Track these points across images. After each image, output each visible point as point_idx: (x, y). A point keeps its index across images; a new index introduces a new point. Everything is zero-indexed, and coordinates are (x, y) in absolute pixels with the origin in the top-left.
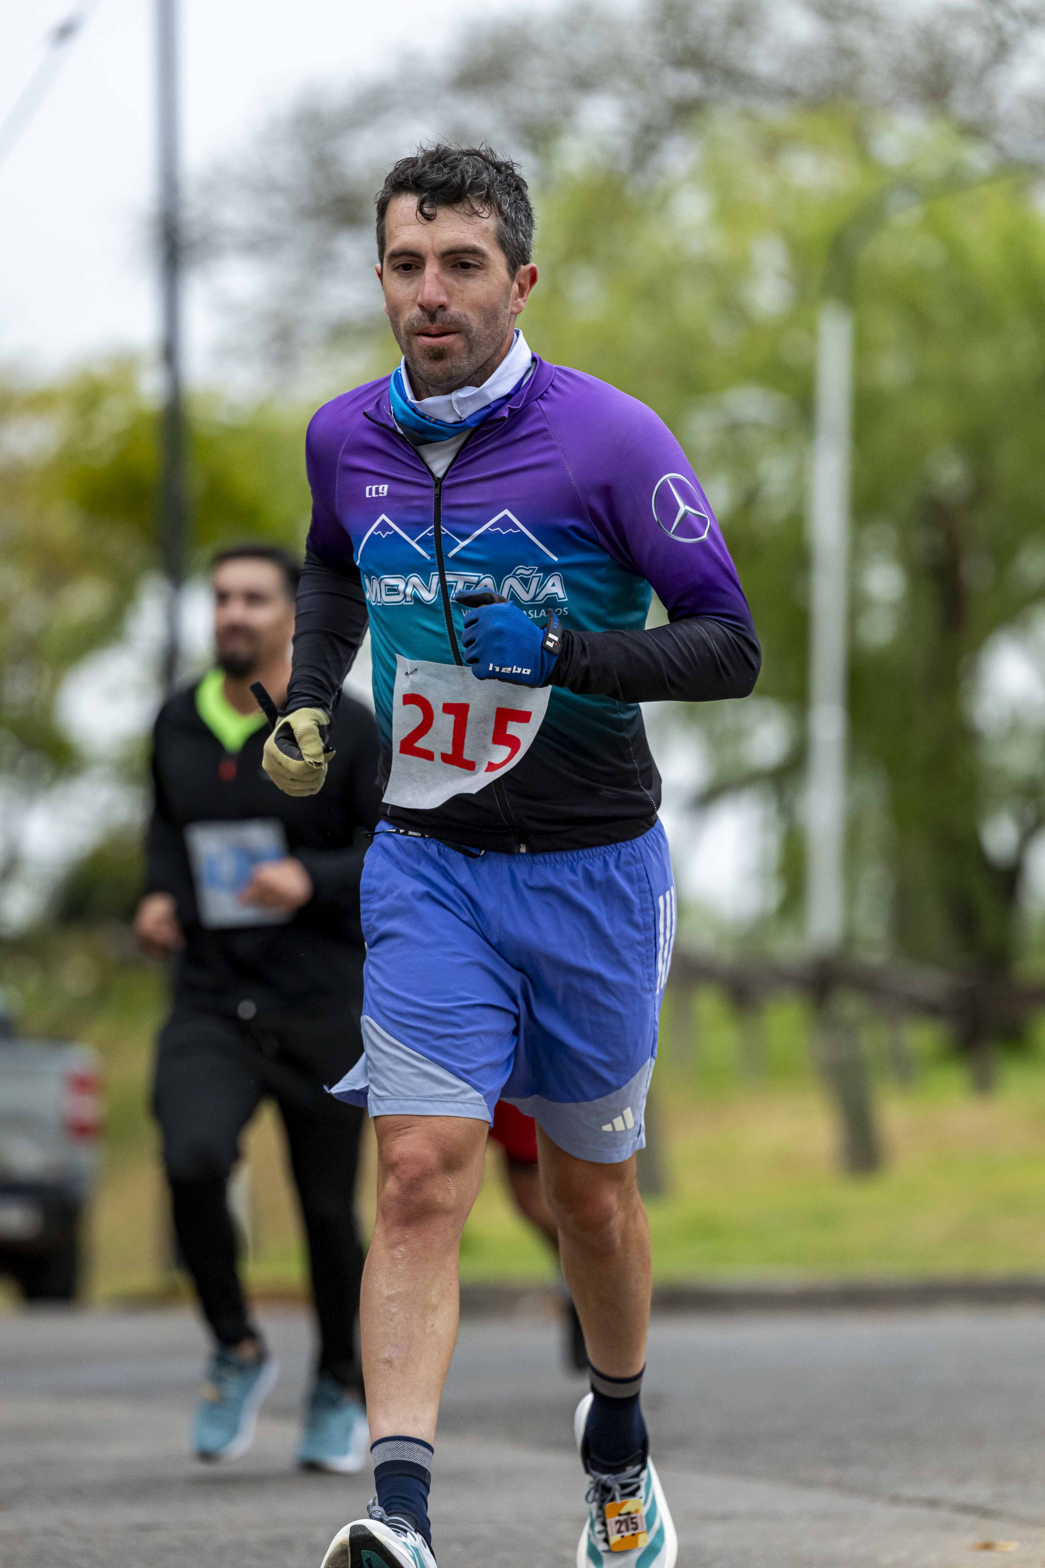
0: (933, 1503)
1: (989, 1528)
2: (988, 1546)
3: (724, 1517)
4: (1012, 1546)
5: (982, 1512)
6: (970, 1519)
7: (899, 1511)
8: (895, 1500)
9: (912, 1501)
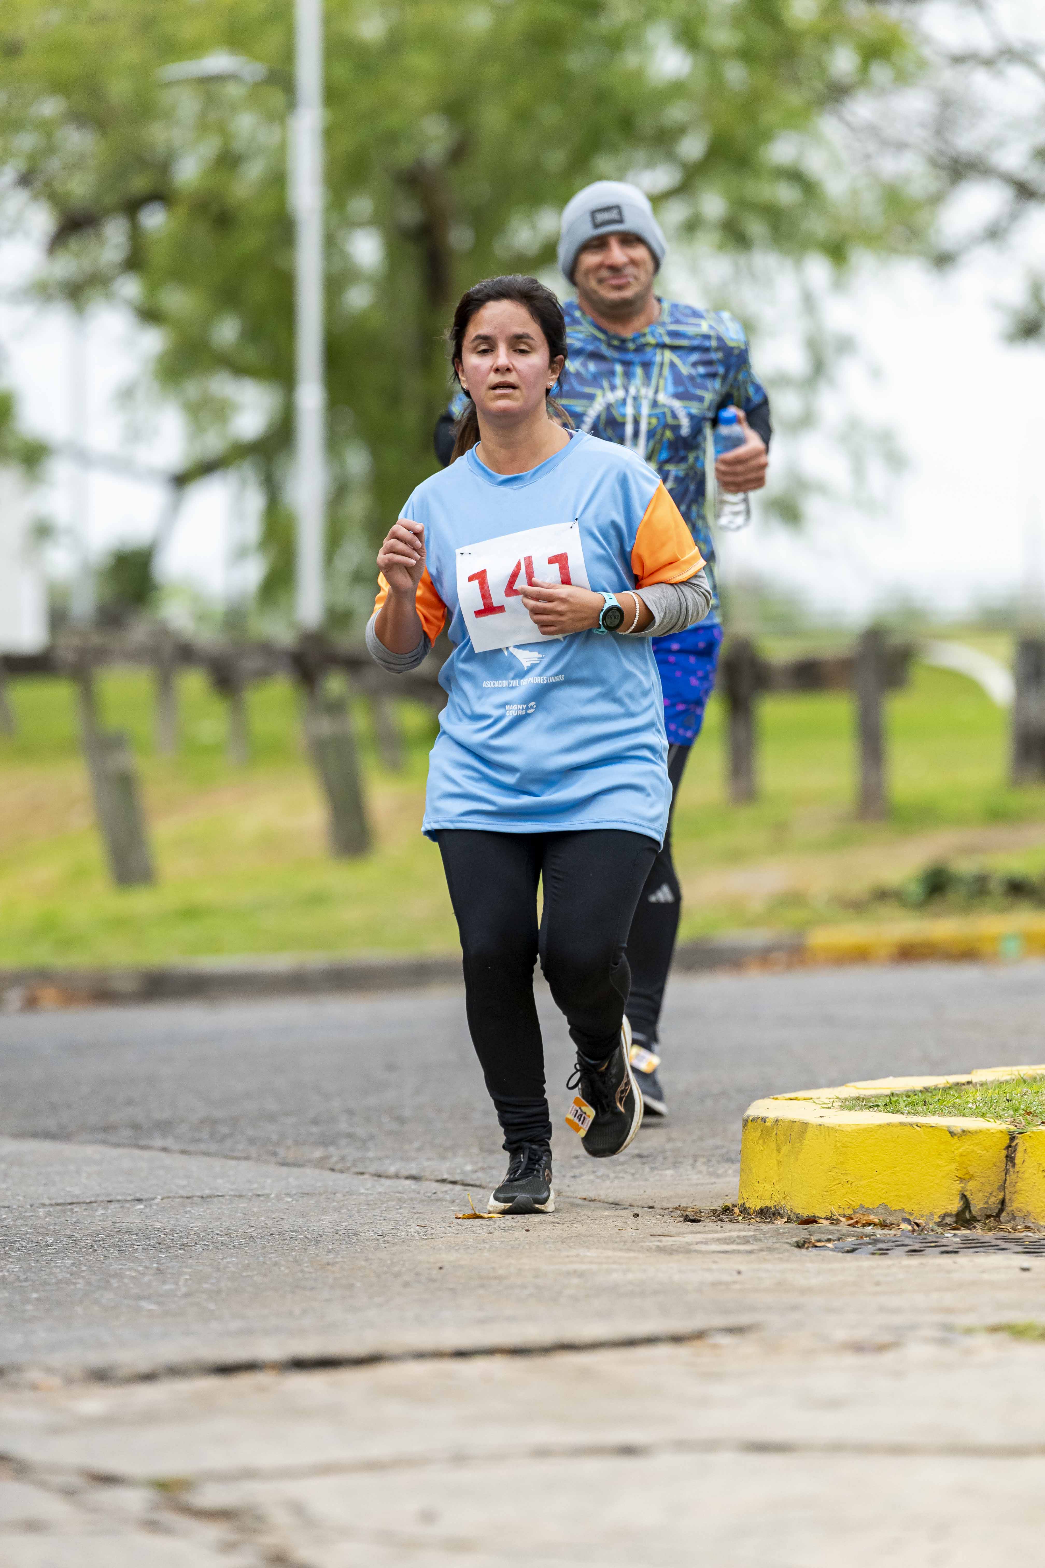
0: (414, 1178)
1: (473, 1200)
2: (473, 1216)
5: (466, 1184)
6: (456, 1191)
7: (383, 1186)
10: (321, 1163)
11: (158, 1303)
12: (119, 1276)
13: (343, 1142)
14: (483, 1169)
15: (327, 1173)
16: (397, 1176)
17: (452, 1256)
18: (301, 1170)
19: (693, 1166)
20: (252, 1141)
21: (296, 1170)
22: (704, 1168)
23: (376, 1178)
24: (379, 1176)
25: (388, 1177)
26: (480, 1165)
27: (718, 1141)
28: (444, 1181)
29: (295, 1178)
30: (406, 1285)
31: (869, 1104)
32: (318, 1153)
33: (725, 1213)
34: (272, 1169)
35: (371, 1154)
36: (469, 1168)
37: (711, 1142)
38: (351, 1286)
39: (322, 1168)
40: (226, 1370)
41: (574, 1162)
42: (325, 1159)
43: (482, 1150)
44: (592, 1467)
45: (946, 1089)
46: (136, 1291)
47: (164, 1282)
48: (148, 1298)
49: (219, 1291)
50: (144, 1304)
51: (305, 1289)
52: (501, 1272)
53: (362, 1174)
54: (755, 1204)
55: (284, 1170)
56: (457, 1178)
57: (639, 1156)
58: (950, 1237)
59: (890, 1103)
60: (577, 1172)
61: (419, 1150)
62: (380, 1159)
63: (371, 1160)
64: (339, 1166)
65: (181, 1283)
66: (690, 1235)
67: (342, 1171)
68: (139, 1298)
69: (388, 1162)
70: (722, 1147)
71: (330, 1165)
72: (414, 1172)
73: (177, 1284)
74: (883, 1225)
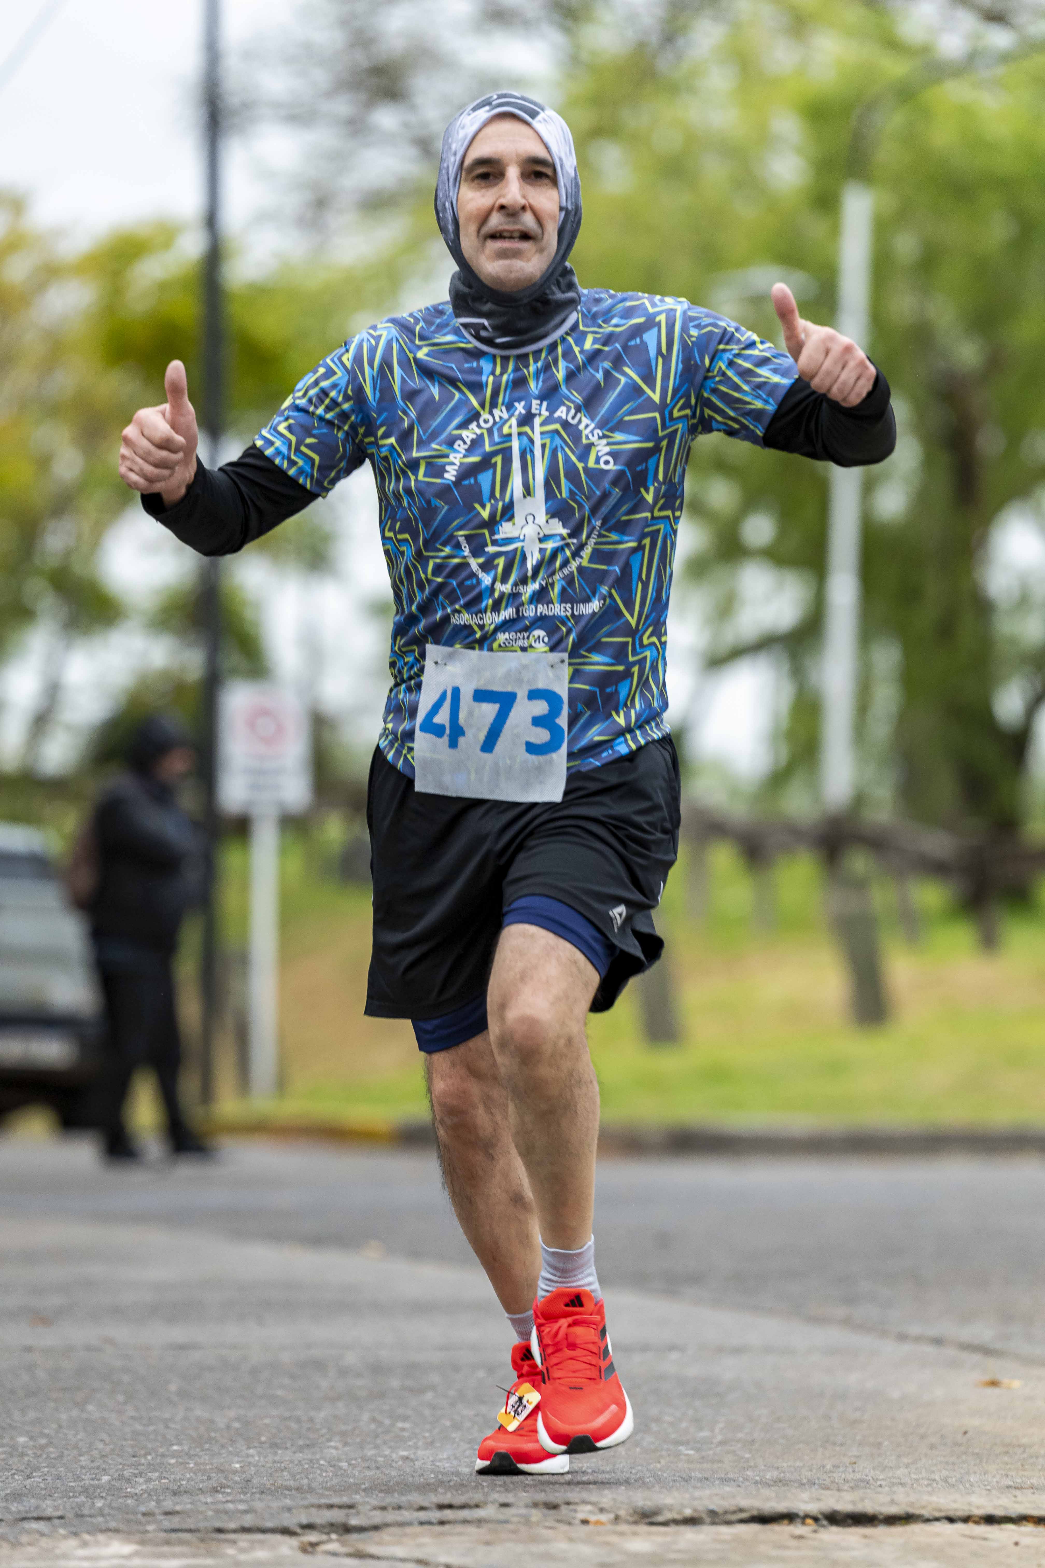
0: (938, 1342)
1: (994, 1367)
2: (994, 1383)
3: (737, 1351)
4: (1016, 1384)
5: (987, 1351)
6: (976, 1357)
7: (907, 1348)
8: (902, 1337)
9: (918, 1339)
11: (697, 1450)
12: (658, 1420)
13: (866, 1302)
14: (1003, 1336)
16: (921, 1339)
17: (976, 1422)
18: (827, 1327)
23: (901, 1340)
25: (912, 1340)
26: (1000, 1332)
28: (964, 1347)
29: (822, 1336)
30: (932, 1447)
32: (843, 1311)
35: (894, 1315)
36: (990, 1334)
38: (879, 1445)
39: (847, 1327)
40: (764, 1519)
42: (850, 1317)
43: (999, 1317)
46: (673, 1436)
47: (701, 1429)
48: (687, 1443)
49: (753, 1442)
50: (682, 1448)
51: (834, 1444)
52: (1024, 1441)
55: (811, 1327)
56: (978, 1344)
61: (938, 1315)
62: (903, 1320)
63: (894, 1321)
64: (864, 1326)
65: (717, 1430)
68: (678, 1443)
69: (911, 1324)
72: (937, 1336)
73: (712, 1431)
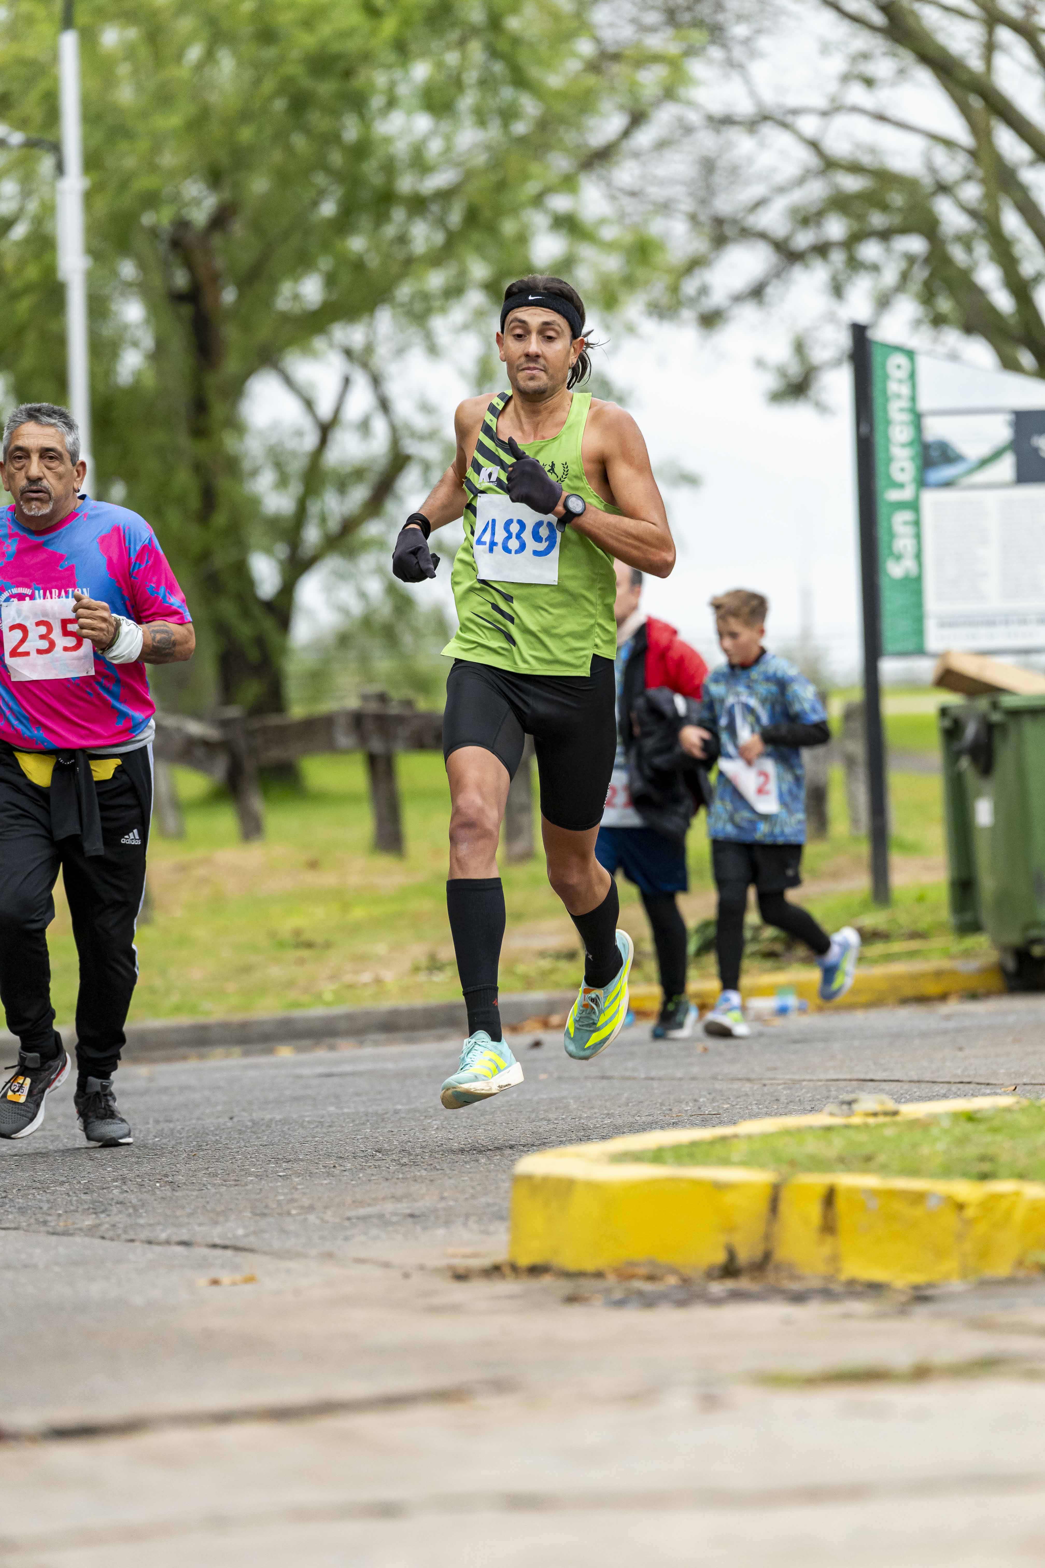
10: (91, 1232)
13: (114, 1209)
14: (255, 1233)
15: (98, 1242)
16: (168, 1242)
18: (70, 1238)
19: (465, 1224)
20: (22, 1210)
21: (65, 1239)
22: (475, 1226)
23: (147, 1246)
24: (150, 1242)
25: (159, 1244)
26: (252, 1229)
27: (489, 1199)
28: (215, 1246)
29: (64, 1247)
31: (636, 1157)
32: (89, 1221)
33: (494, 1271)
34: (43, 1238)
35: (142, 1221)
36: (240, 1232)
37: (483, 1200)
38: (117, 1356)
39: (93, 1236)
41: (347, 1223)
42: (97, 1226)
43: (255, 1214)
44: (353, 1530)
45: (713, 1142)
53: (132, 1241)
54: (524, 1261)
55: (54, 1238)
56: (228, 1243)
57: (412, 1216)
58: (717, 1288)
59: (657, 1156)
60: (349, 1233)
61: (190, 1215)
62: (151, 1225)
63: (142, 1226)
64: (110, 1234)
66: (460, 1293)
67: (112, 1239)
69: (160, 1227)
70: (494, 1204)
71: (100, 1233)
72: (185, 1237)
74: (651, 1278)
